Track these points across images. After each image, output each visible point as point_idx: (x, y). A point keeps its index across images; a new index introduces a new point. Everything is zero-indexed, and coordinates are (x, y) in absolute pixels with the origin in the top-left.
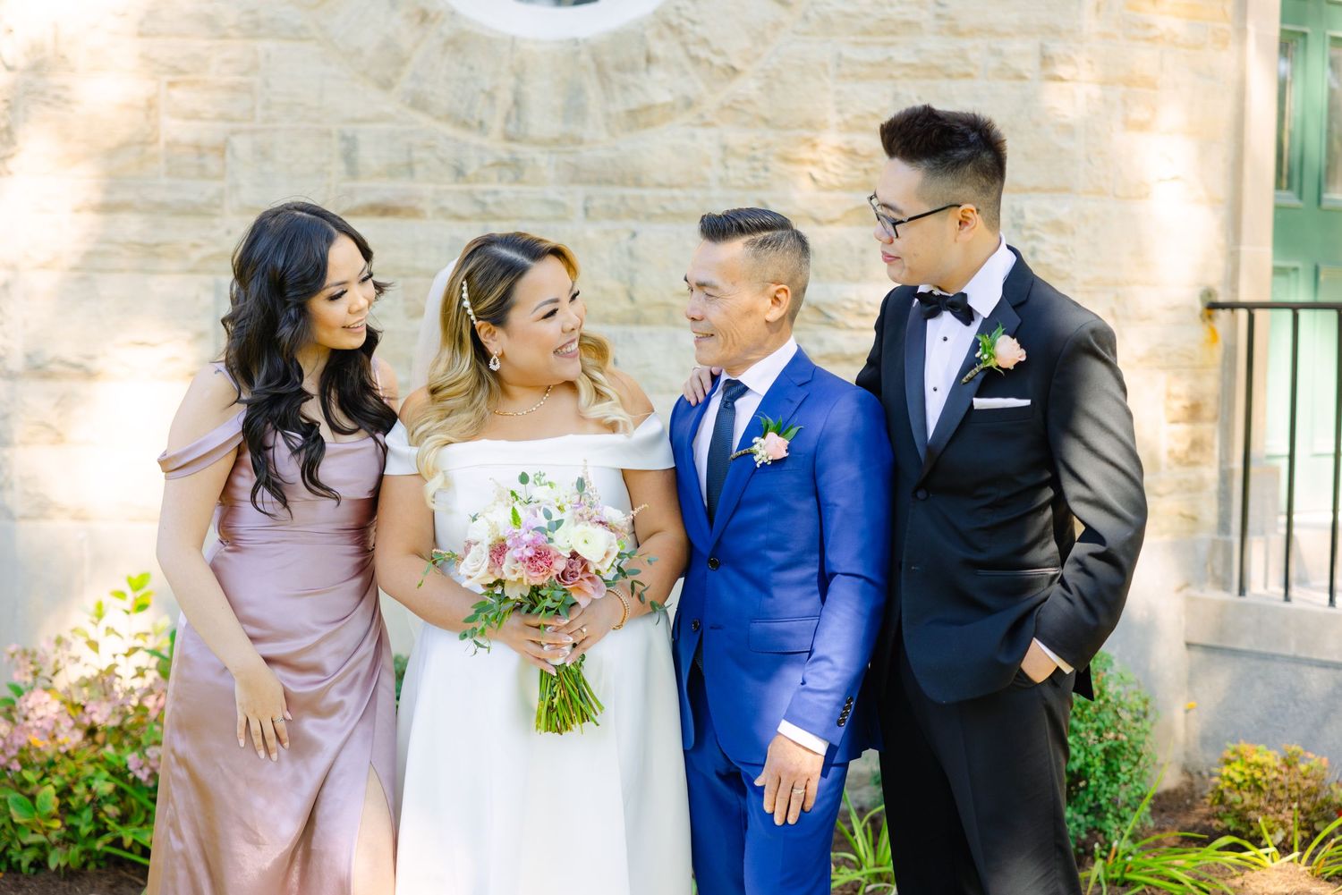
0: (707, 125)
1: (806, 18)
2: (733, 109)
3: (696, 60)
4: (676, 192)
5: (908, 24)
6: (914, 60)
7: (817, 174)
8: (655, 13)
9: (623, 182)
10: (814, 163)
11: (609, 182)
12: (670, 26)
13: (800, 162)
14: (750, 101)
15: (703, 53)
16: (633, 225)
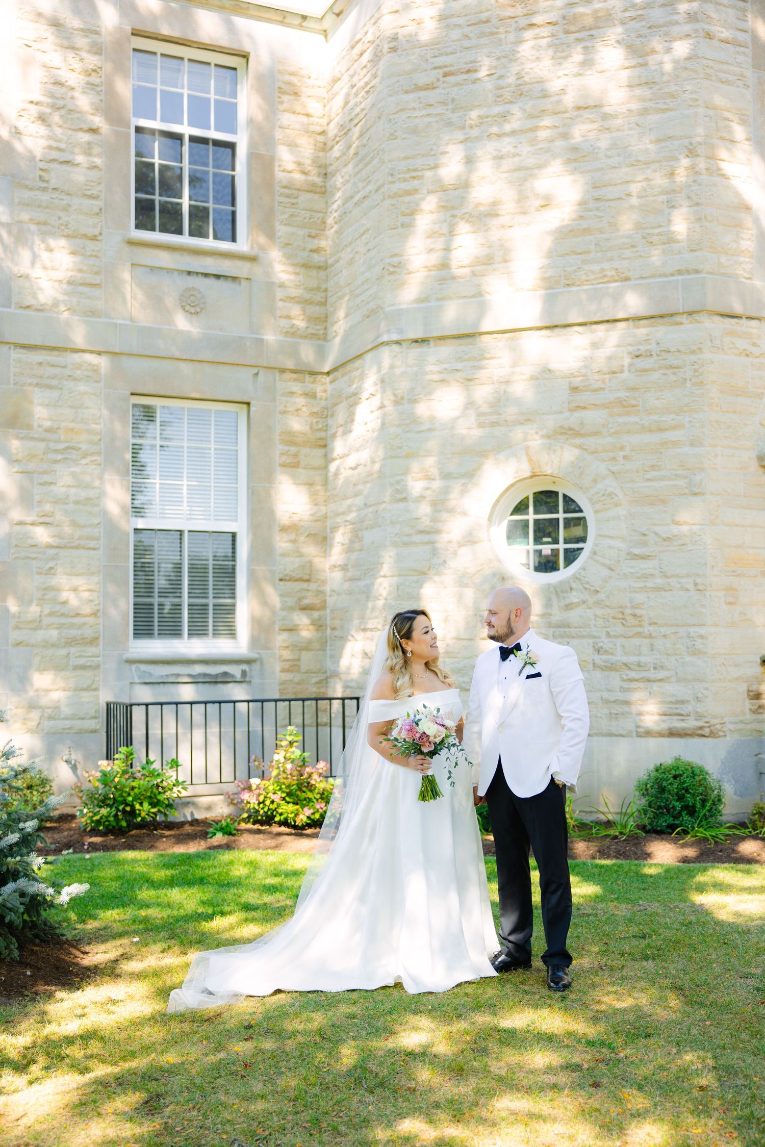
0: (590, 608)
1: (619, 574)
2: (598, 603)
3: (585, 588)
4: (581, 630)
5: (651, 575)
6: (653, 586)
7: (624, 623)
8: (573, 575)
9: (565, 627)
10: (623, 619)
11: (560, 627)
12: (577, 579)
13: (619, 619)
14: (602, 601)
15: (588, 586)
16: (568, 640)
